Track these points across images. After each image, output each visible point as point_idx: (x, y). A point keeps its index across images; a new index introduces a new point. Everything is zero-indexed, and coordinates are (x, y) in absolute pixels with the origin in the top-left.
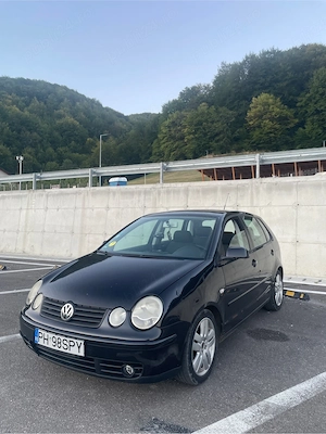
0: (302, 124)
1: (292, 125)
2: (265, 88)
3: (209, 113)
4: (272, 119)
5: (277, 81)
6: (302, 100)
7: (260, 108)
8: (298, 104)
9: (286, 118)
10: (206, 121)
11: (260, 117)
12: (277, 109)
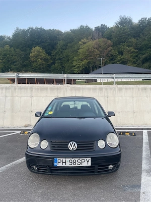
0: (54, 63)
1: (50, 63)
2: (38, 44)
3: (10, 51)
4: (41, 59)
5: (43, 42)
6: (53, 53)
7: (36, 53)
8: (52, 54)
9: (47, 59)
10: (9, 54)
11: (36, 57)
12: (44, 55)
